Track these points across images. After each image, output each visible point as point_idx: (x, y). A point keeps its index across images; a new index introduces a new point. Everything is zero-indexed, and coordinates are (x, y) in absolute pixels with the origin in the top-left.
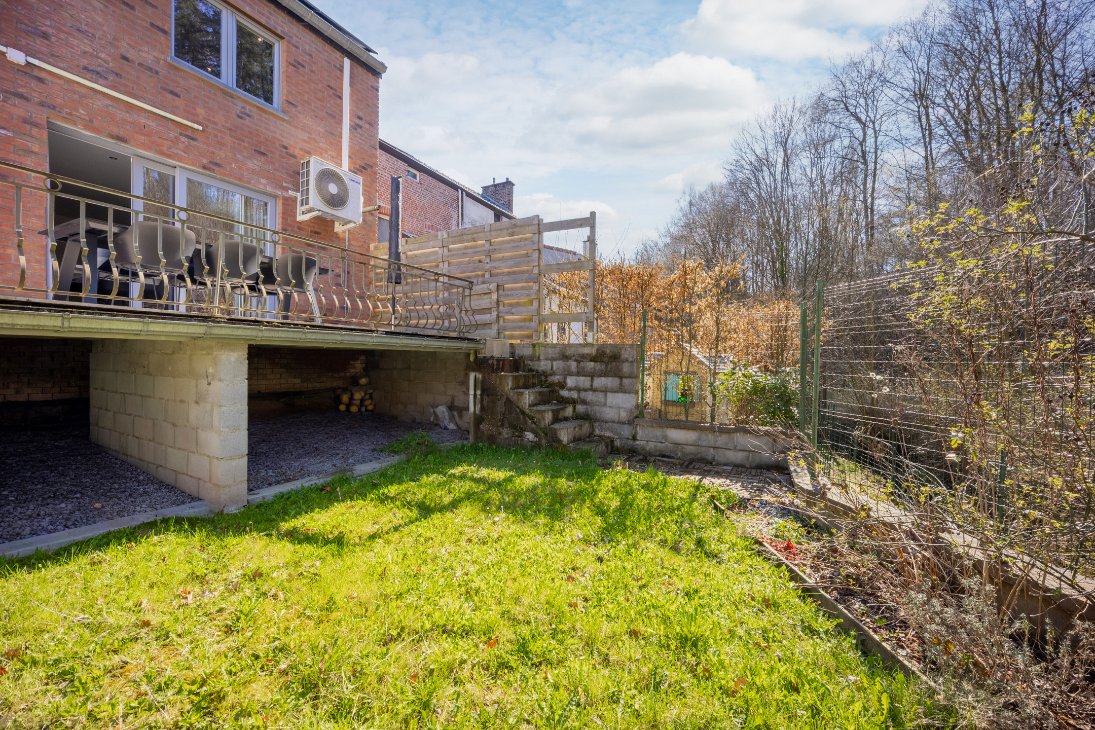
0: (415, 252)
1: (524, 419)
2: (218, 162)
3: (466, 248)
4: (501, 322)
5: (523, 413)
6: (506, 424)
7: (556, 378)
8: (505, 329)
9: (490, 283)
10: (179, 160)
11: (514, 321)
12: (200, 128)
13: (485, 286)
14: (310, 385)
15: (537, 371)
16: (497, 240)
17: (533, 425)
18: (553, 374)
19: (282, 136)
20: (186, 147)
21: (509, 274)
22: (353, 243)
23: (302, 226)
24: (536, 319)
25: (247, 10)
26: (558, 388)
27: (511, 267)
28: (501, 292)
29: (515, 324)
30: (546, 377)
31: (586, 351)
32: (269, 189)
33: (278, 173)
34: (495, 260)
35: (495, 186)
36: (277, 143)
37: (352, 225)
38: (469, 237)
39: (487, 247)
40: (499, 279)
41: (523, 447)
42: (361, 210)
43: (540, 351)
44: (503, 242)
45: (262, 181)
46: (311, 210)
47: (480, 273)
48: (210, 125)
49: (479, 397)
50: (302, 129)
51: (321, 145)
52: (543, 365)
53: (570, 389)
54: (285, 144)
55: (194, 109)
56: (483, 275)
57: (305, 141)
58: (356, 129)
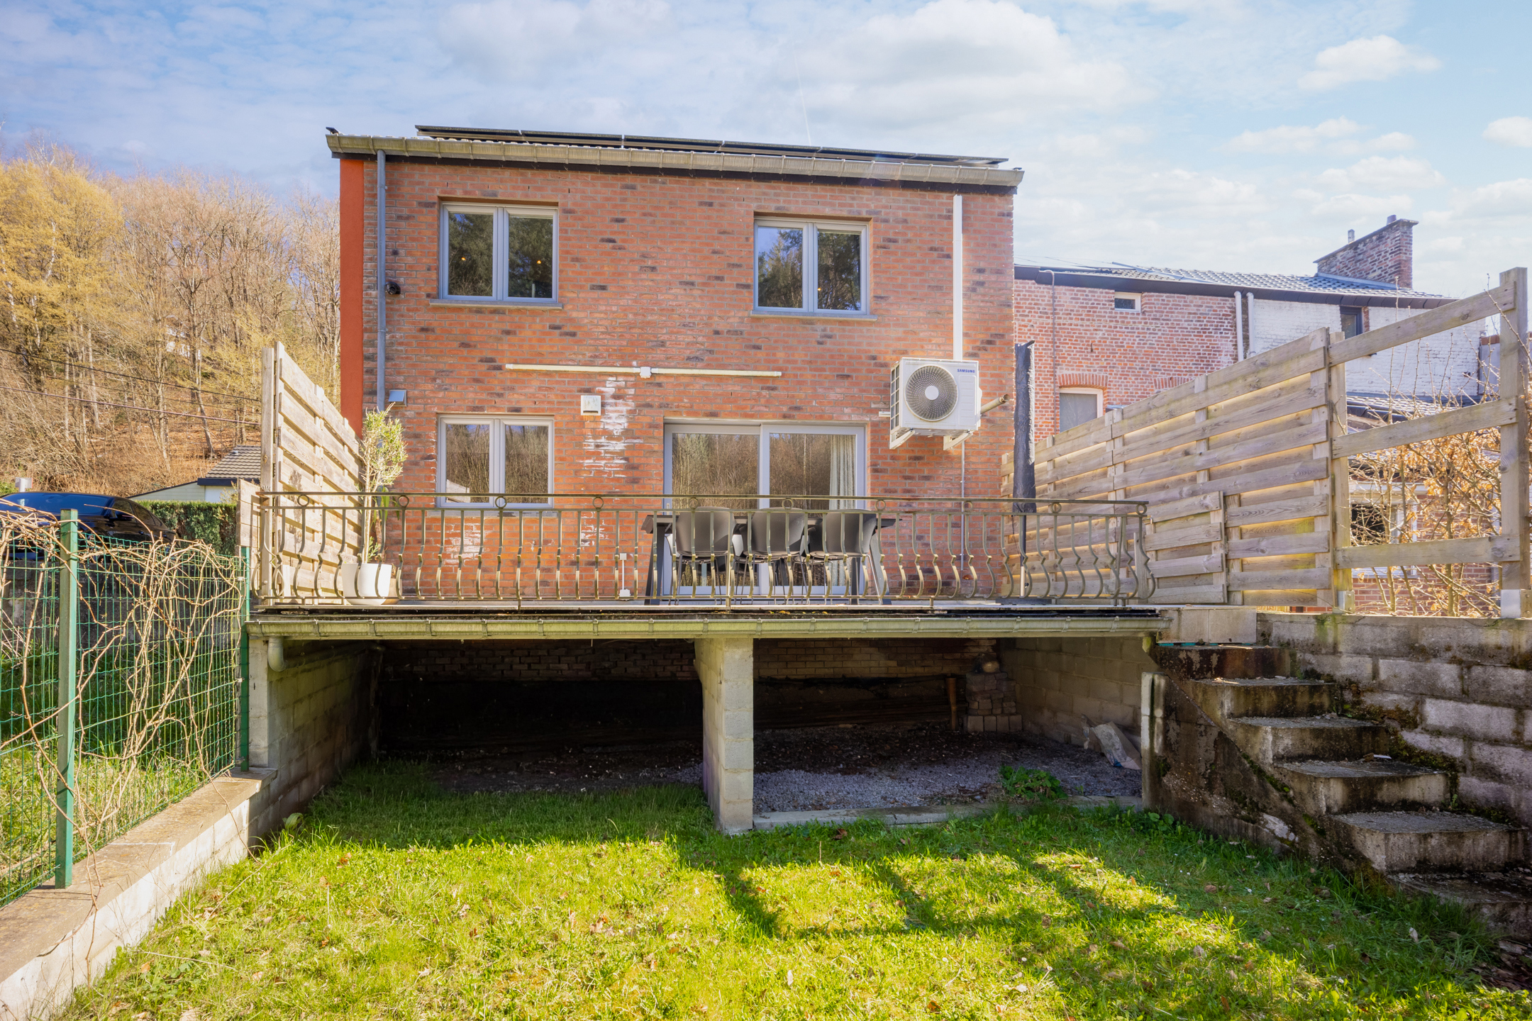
0: (1068, 456)
1: (1263, 786)
2: (798, 405)
3: (1157, 432)
4: (1235, 569)
5: (1260, 772)
6: (1219, 787)
7: (1389, 701)
8: (1244, 583)
9: (1205, 492)
10: (762, 417)
11: (1267, 566)
12: (780, 374)
13: (1195, 500)
14: (909, 670)
15: (1330, 678)
16: (1222, 404)
17: (1285, 804)
18: (1381, 688)
19: (869, 344)
20: (768, 401)
21: (1252, 468)
22: (973, 459)
23: (898, 454)
24: (1324, 561)
25: (828, 211)
26: (1394, 725)
27: (1257, 453)
28: (1233, 508)
29: (1268, 574)
30: (1358, 693)
31: (1493, 638)
32: (855, 418)
33: (865, 394)
34: (1220, 445)
35: (1354, 246)
36: (863, 356)
37: (965, 435)
38: (1162, 411)
39: (1201, 421)
40: (1228, 484)
41: (1257, 845)
42: (978, 409)
43: (1341, 635)
44: (1236, 407)
45: (846, 410)
46: (903, 432)
47: (1187, 475)
48: (790, 366)
49: (1159, 721)
50: (895, 325)
51: (922, 335)
52: (1347, 666)
53: (1437, 732)
54: (873, 354)
55: (774, 355)
56: (1194, 479)
57: (899, 339)
58: (974, 290)
